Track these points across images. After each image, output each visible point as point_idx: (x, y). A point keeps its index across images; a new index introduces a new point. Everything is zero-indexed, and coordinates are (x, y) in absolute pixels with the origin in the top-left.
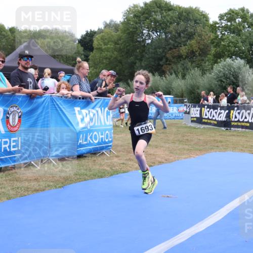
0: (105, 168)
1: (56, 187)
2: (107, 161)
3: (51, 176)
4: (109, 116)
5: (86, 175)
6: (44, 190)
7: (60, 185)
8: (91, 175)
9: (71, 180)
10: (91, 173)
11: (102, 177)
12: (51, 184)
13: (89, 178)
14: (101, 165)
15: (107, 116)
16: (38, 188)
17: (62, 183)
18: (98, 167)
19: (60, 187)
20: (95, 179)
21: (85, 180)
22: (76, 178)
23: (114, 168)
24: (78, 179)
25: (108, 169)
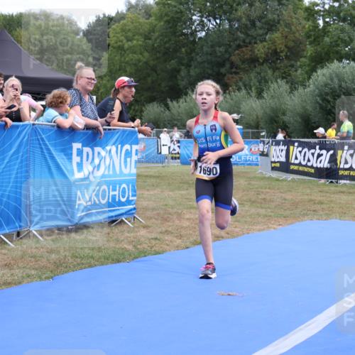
0: (125, 246)
1: (40, 278)
2: (128, 235)
3: (33, 259)
4: (128, 159)
5: (92, 257)
6: (20, 283)
7: (46, 275)
8: (100, 258)
9: (66, 267)
10: (100, 254)
11: (119, 261)
12: (33, 272)
13: (96, 263)
14: (118, 241)
15: (125, 159)
16: (9, 280)
17: (52, 272)
18: (112, 244)
19: (47, 278)
20: (107, 264)
21: (91, 266)
22: (75, 263)
23: (139, 247)
24: (78, 264)
25: (130, 247)
